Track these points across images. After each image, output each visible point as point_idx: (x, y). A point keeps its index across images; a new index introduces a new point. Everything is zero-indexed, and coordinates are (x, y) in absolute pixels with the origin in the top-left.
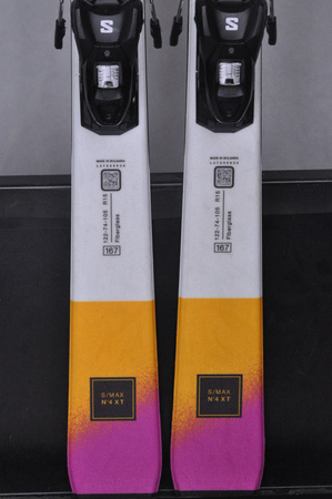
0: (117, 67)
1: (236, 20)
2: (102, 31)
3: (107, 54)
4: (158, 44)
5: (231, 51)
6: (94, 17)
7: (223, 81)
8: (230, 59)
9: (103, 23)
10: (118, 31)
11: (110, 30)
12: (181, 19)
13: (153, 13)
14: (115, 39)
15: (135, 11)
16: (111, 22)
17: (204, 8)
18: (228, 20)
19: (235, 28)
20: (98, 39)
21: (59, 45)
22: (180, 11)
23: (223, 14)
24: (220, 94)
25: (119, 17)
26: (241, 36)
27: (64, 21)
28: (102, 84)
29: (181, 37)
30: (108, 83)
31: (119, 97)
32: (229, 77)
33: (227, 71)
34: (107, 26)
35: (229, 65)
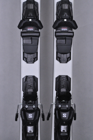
0: (33, 127)
1: (66, 114)
2: (29, 117)
3: (30, 123)
5: (64, 123)
6: (27, 113)
7: (62, 131)
8: (64, 125)
9: (29, 115)
10: (33, 117)
11: (31, 117)
12: (50, 113)
13: (43, 112)
14: (33, 119)
15: (38, 112)
16: (31, 115)
17: (57, 111)
18: (64, 114)
19: (65, 116)
20: (28, 119)
21: (16, 120)
22: (50, 111)
24: (61, 134)
25: (34, 113)
26: (67, 119)
27: (18, 114)
28: (28, 131)
29: (50, 118)
30: (30, 131)
31: (33, 135)
32: (64, 130)
33: (63, 128)
34: (30, 116)
35: (64, 126)
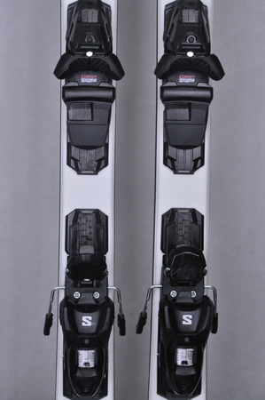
4: (123, 332)
23: (181, 312)
